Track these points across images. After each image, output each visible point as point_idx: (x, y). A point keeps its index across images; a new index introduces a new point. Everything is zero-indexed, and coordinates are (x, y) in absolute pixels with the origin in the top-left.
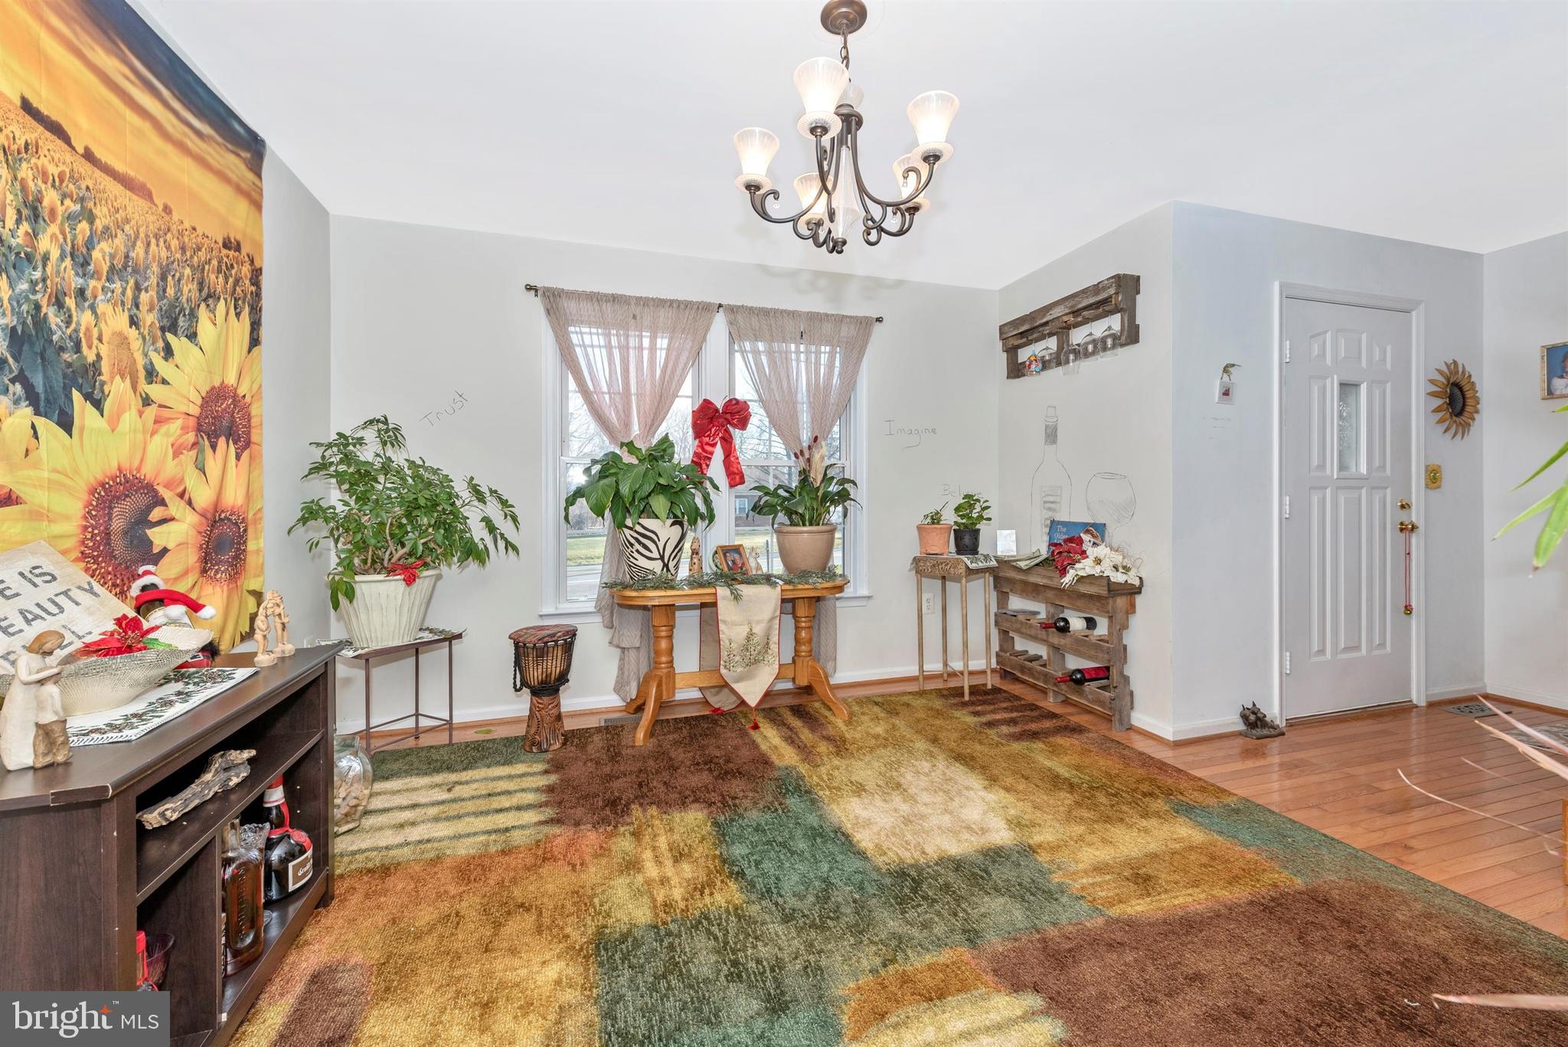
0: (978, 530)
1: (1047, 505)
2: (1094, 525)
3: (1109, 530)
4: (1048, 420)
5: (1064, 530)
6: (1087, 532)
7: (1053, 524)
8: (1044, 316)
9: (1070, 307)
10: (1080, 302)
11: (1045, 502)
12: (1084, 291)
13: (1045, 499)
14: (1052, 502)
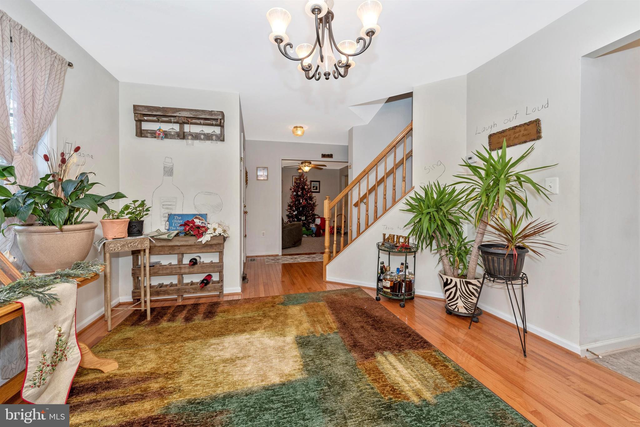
0: (143, 221)
1: (165, 207)
2: (199, 215)
3: (208, 216)
4: (165, 163)
5: (180, 218)
6: (196, 218)
7: (171, 217)
8: (175, 112)
9: (194, 115)
10: (200, 115)
11: (163, 205)
12: (203, 111)
13: (163, 204)
14: (170, 205)
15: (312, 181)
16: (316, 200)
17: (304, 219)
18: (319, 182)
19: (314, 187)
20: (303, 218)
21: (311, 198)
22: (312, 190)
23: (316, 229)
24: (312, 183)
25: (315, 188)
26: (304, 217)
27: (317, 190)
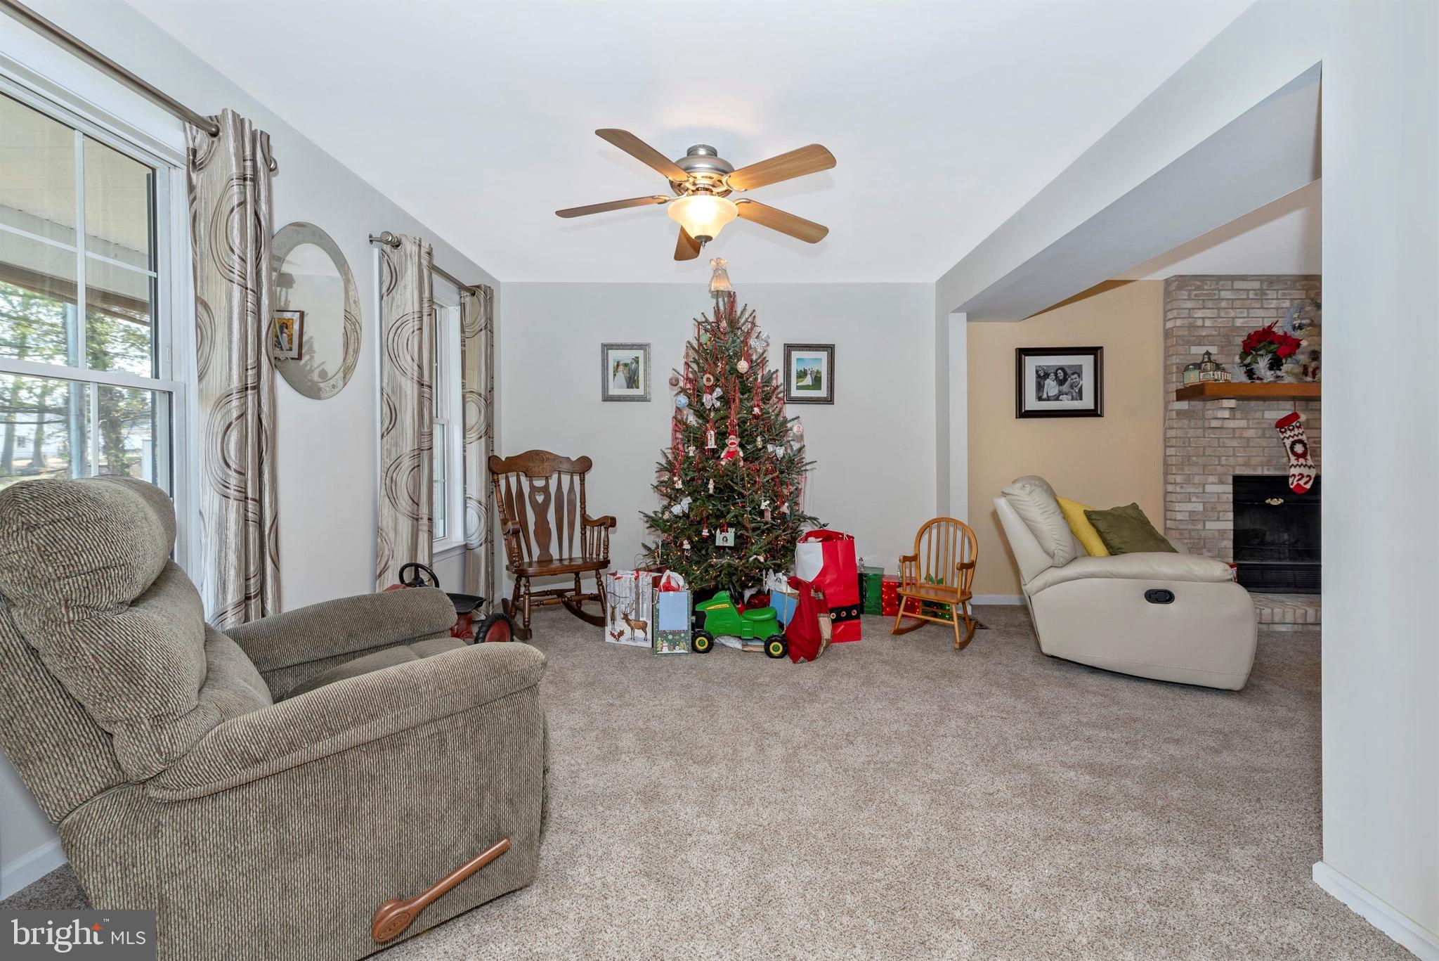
15: (789, 348)
16: (800, 438)
17: (731, 543)
18: (830, 349)
19: (801, 375)
20: (726, 538)
21: (777, 432)
22: (795, 393)
23: (795, 603)
24: (795, 355)
25: (808, 381)
26: (732, 531)
27: (820, 388)
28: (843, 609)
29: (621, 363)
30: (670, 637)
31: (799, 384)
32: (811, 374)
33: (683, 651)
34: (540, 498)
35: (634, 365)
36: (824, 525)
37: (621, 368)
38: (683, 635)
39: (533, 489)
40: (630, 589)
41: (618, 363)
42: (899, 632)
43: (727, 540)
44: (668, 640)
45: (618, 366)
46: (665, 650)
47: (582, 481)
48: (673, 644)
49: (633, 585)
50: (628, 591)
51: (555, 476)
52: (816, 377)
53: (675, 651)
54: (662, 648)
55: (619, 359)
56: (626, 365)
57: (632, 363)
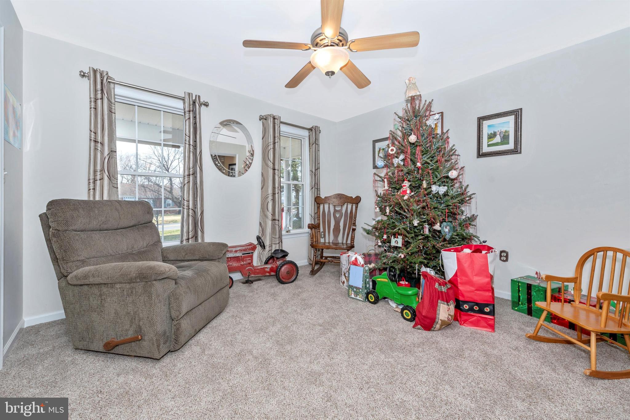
15: (481, 119)
17: (400, 245)
18: (517, 113)
20: (397, 241)
22: (486, 150)
26: (400, 238)
27: (508, 143)
28: (477, 304)
29: (381, 148)
30: (355, 290)
31: (490, 143)
32: (500, 134)
33: (360, 299)
34: (338, 216)
35: (387, 149)
36: (485, 242)
37: (381, 151)
38: (361, 290)
39: (335, 211)
40: (346, 261)
41: (380, 149)
42: (536, 338)
43: (397, 243)
44: (354, 291)
45: (380, 150)
46: (353, 296)
47: (357, 207)
48: (357, 294)
49: (347, 259)
50: (345, 261)
51: (345, 206)
52: (504, 135)
53: (357, 298)
54: (351, 294)
55: (380, 147)
56: (383, 149)
57: (386, 148)
